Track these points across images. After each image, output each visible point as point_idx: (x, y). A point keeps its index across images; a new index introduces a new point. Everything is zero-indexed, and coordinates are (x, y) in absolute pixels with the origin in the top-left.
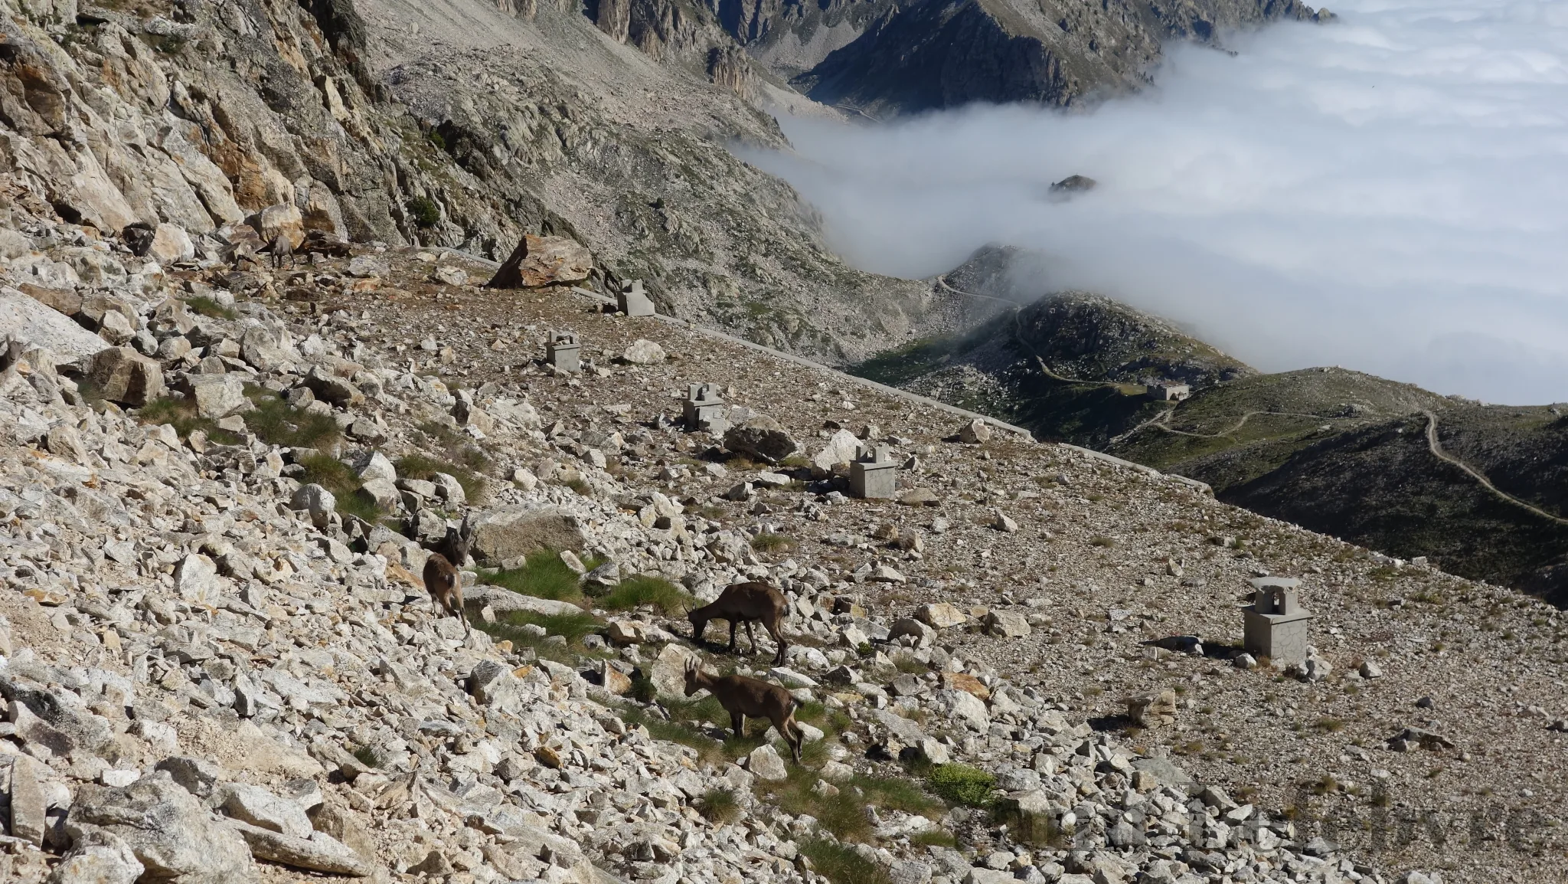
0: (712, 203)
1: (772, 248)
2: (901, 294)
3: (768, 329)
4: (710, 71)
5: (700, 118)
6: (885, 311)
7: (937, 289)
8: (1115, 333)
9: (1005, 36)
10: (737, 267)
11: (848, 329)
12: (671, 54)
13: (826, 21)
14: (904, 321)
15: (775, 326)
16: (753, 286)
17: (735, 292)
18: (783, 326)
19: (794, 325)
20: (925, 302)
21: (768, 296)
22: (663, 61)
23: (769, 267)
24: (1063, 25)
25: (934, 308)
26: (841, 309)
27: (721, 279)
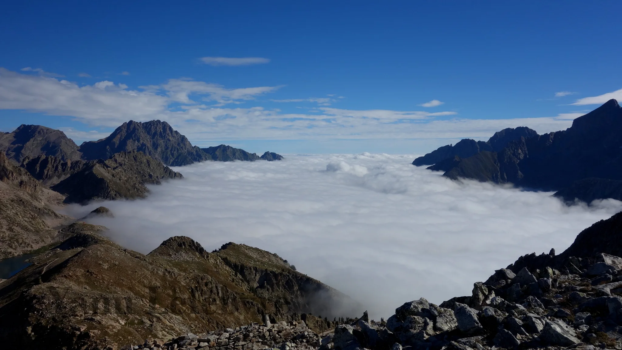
0: (5, 215)
1: (19, 225)
2: (50, 234)
3: (14, 243)
4: (20, 186)
5: (12, 196)
6: (45, 237)
7: (59, 232)
8: (90, 240)
9: (98, 178)
10: (9, 229)
11: (35, 242)
12: (11, 182)
13: (64, 174)
14: (50, 239)
15: (15, 242)
16: (12, 233)
17: (7, 235)
18: (18, 242)
19: (20, 241)
20: (55, 235)
21: (16, 235)
22: (8, 184)
23: (17, 229)
24: (113, 175)
25: (58, 236)
26: (34, 237)
27: (4, 232)
